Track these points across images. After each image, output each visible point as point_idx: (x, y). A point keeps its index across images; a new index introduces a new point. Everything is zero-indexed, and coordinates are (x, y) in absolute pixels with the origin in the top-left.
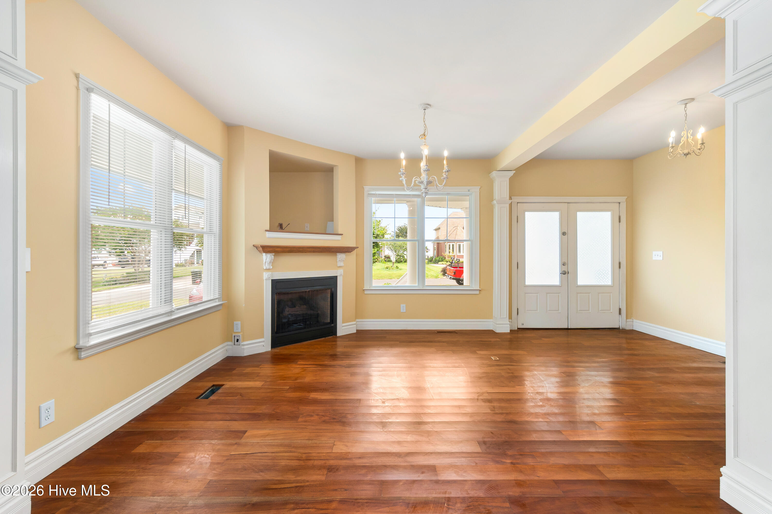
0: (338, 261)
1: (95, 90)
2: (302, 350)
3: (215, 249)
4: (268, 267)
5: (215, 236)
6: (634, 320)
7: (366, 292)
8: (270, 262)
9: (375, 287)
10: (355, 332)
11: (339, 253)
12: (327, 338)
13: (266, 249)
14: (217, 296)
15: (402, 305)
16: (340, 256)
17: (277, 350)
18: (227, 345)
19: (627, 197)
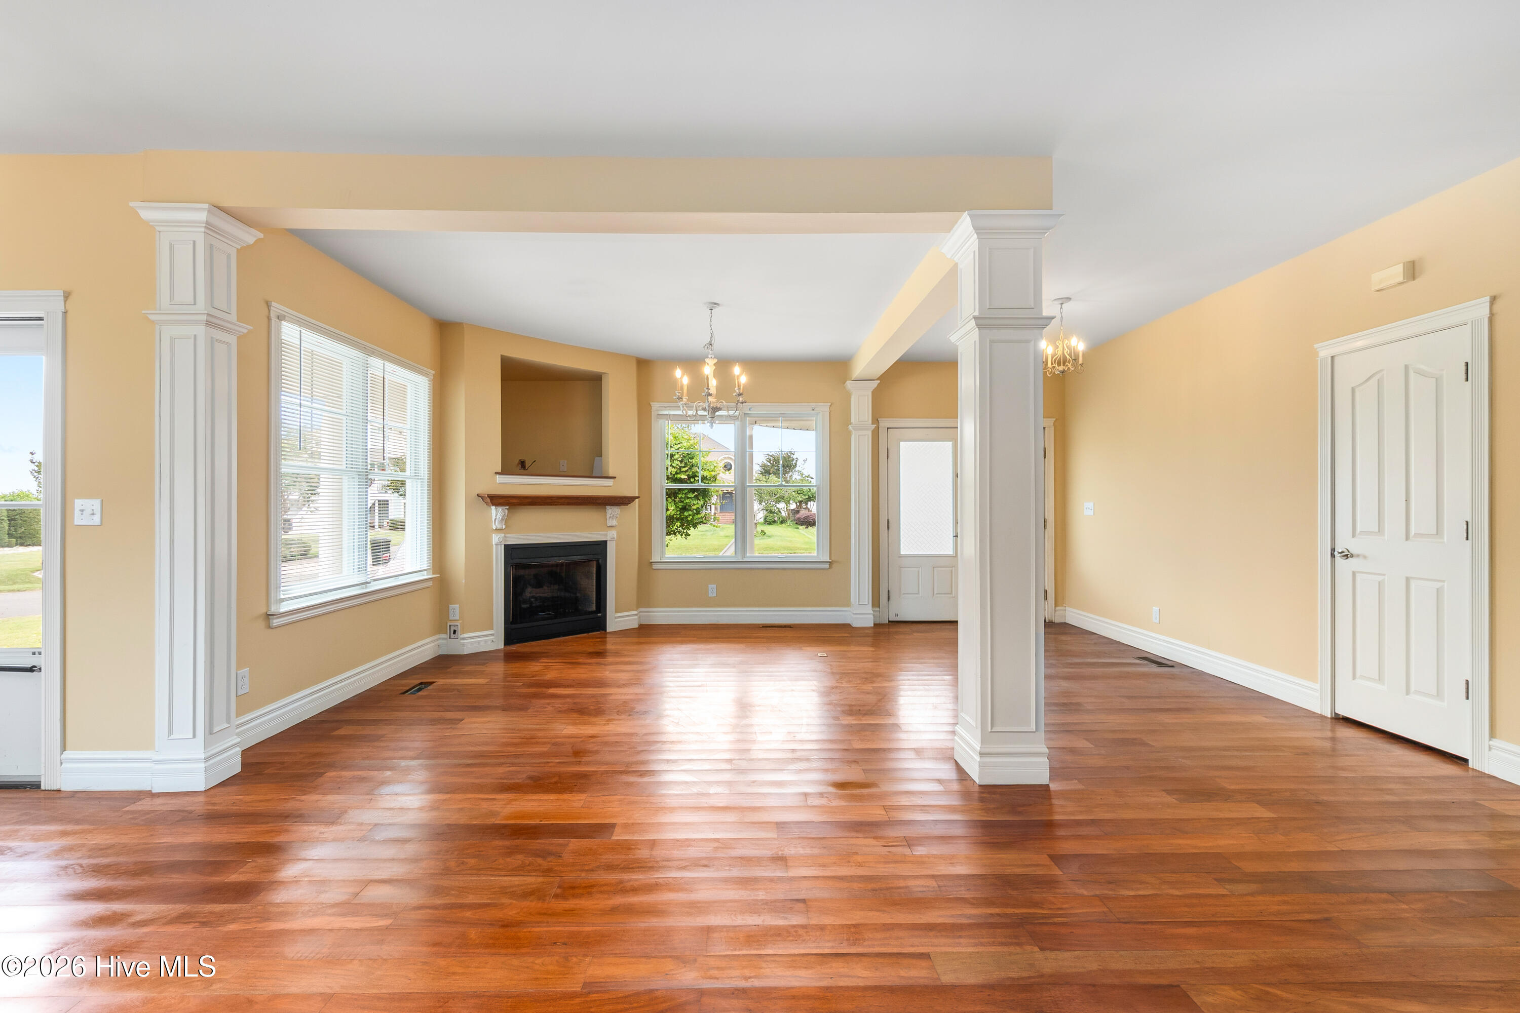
0: (608, 517)
1: (287, 318)
2: (549, 647)
3: (422, 498)
4: (499, 527)
5: (422, 482)
6: (1067, 608)
7: (655, 566)
8: (502, 519)
9: (668, 557)
10: (637, 626)
11: (609, 505)
12: (590, 634)
13: (496, 500)
14: (425, 567)
15: (710, 586)
16: (611, 511)
17: (513, 648)
18: (440, 639)
19: (1055, 419)
